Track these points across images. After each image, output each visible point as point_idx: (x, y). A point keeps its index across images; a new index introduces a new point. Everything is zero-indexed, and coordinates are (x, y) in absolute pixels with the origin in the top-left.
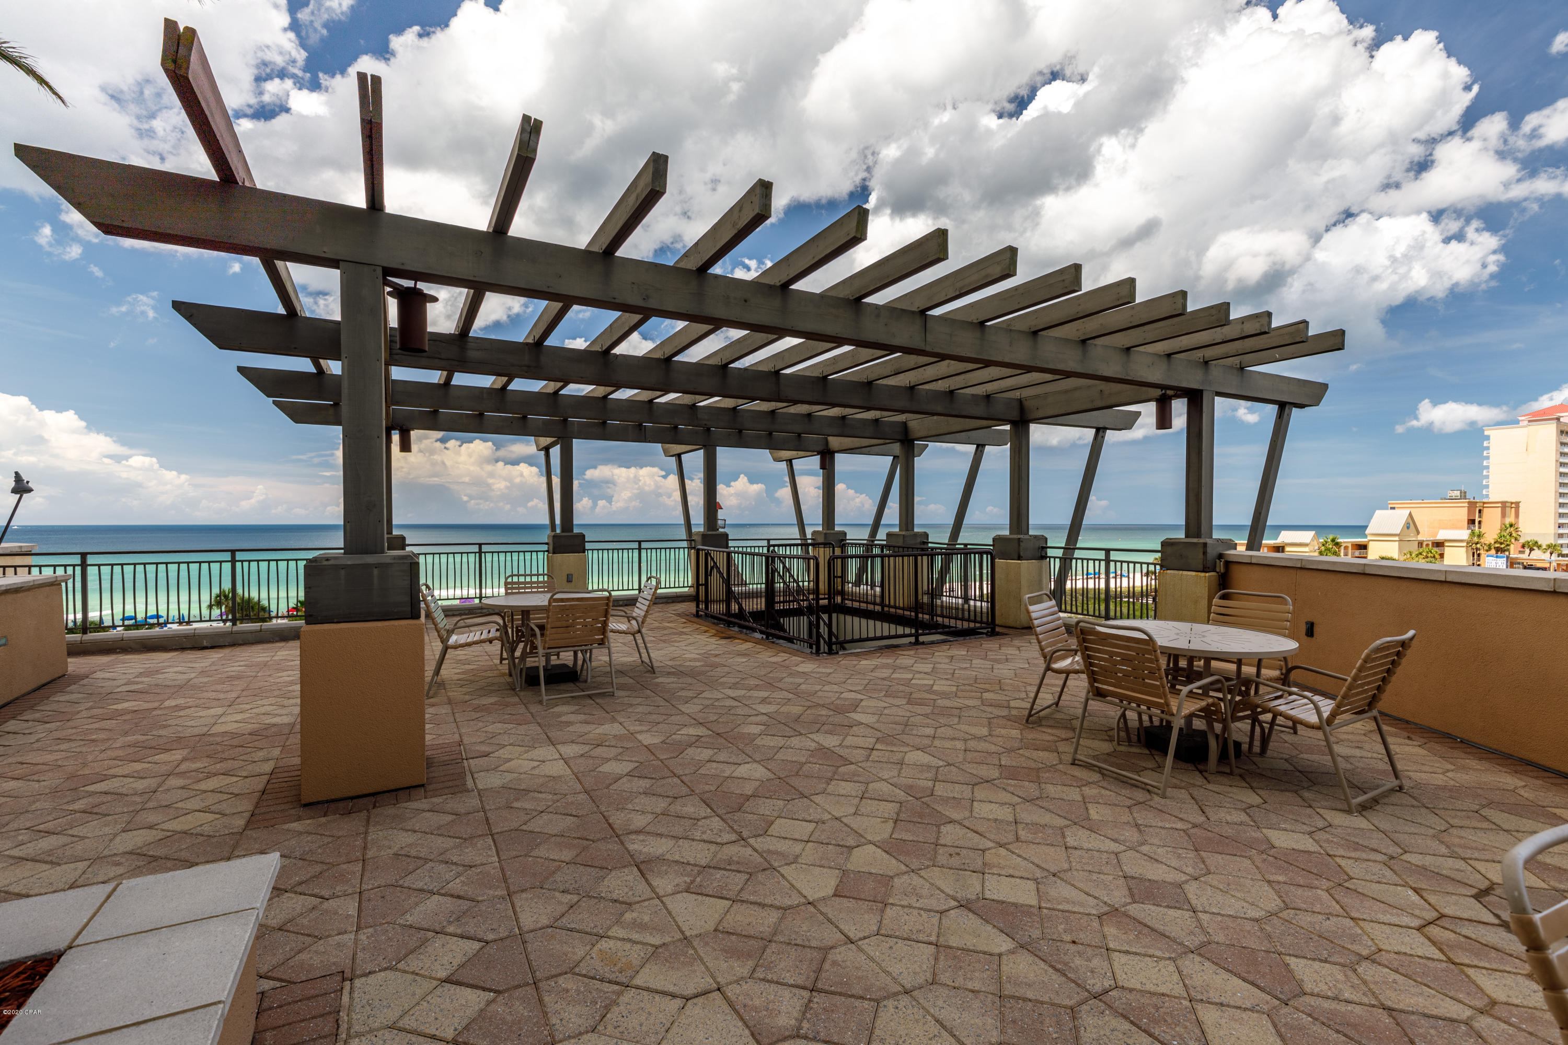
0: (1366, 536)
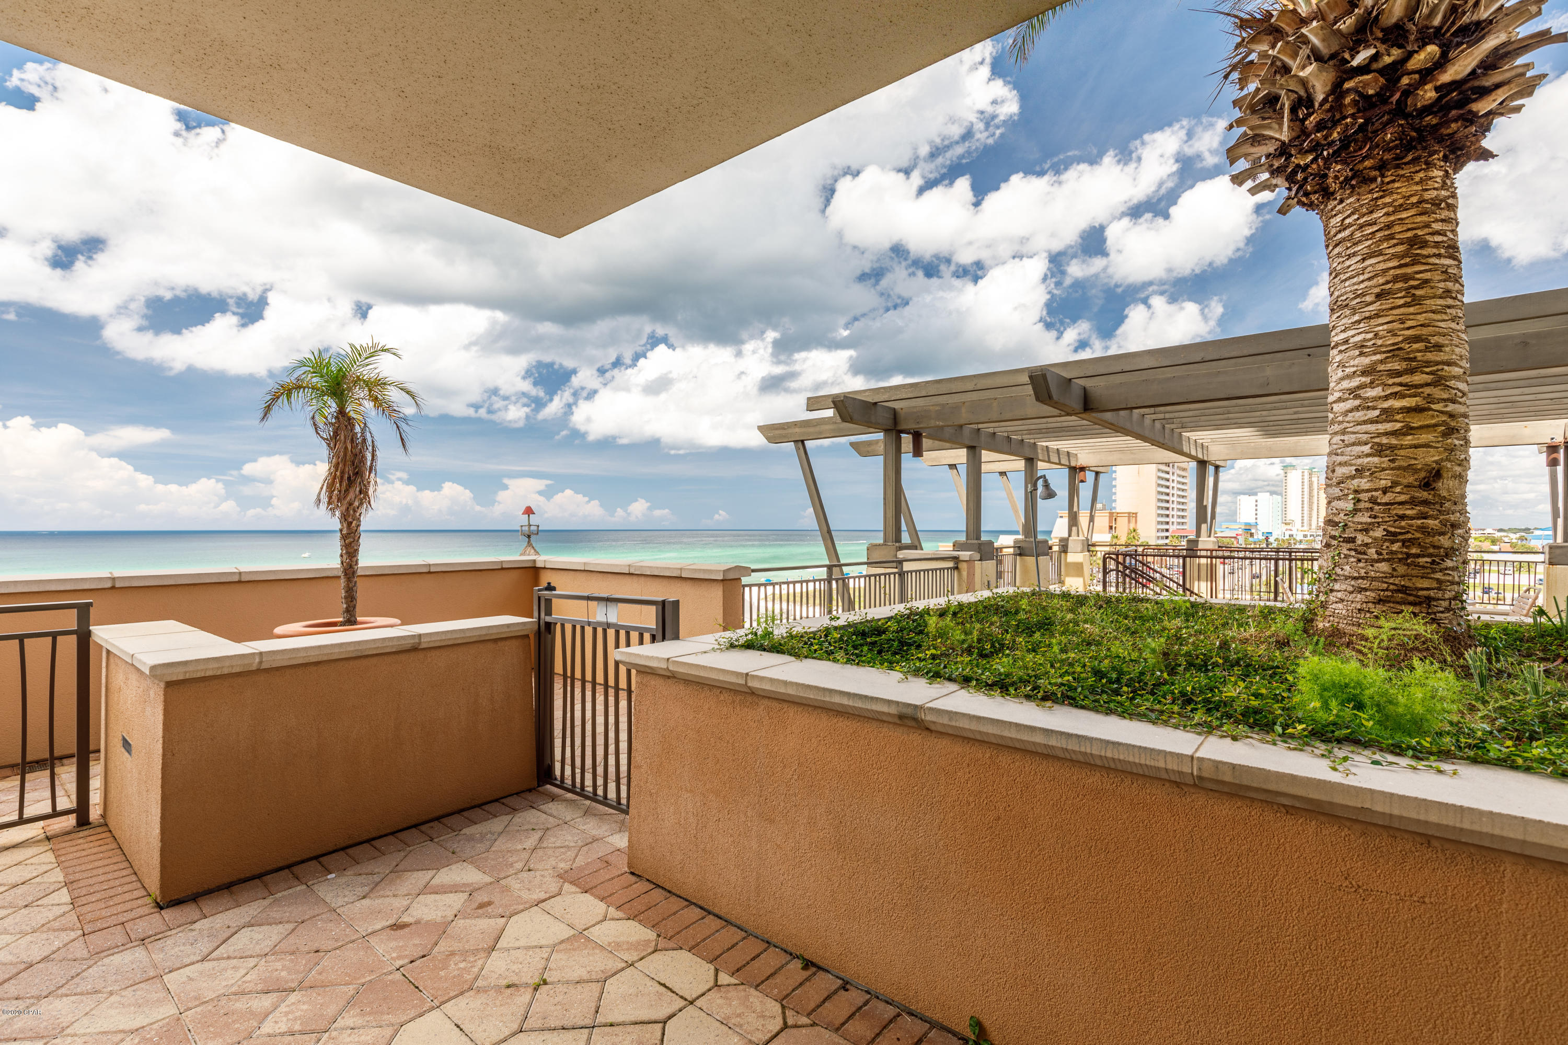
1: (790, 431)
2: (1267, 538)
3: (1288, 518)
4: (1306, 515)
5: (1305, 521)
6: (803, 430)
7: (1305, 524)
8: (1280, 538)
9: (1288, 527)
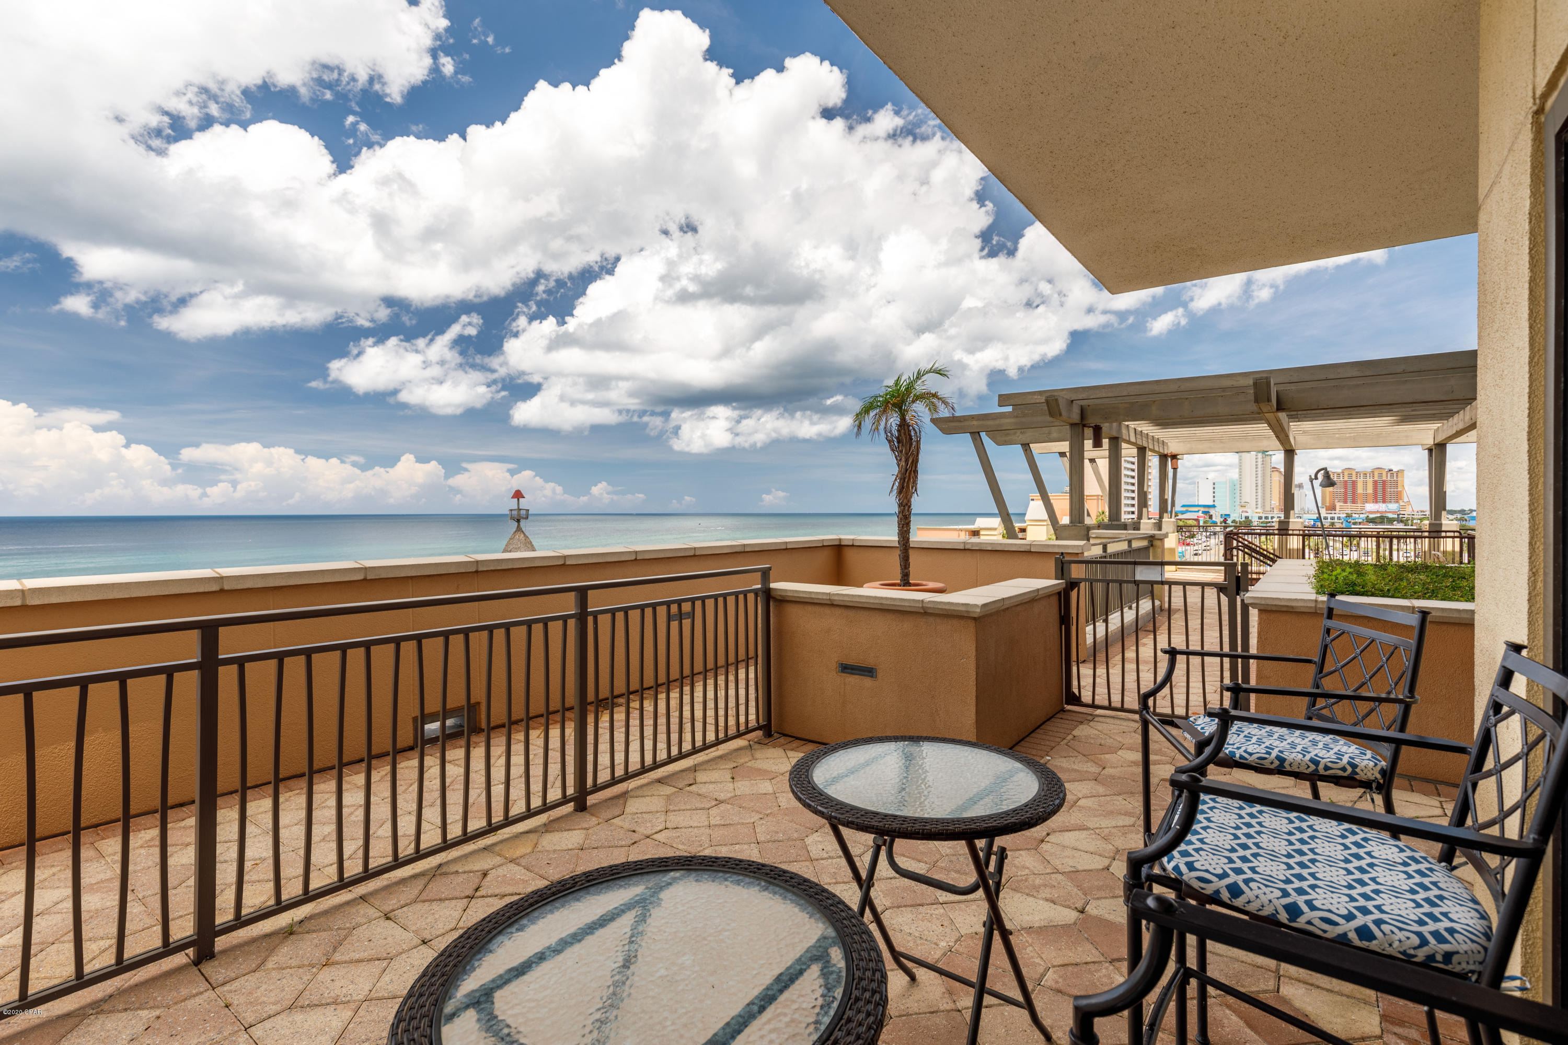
0: (1025, 522)
1: (967, 423)
2: (1225, 521)
3: (1243, 501)
4: (1259, 497)
5: (1259, 503)
6: (981, 423)
7: (1259, 506)
8: (1237, 520)
9: (1244, 509)
